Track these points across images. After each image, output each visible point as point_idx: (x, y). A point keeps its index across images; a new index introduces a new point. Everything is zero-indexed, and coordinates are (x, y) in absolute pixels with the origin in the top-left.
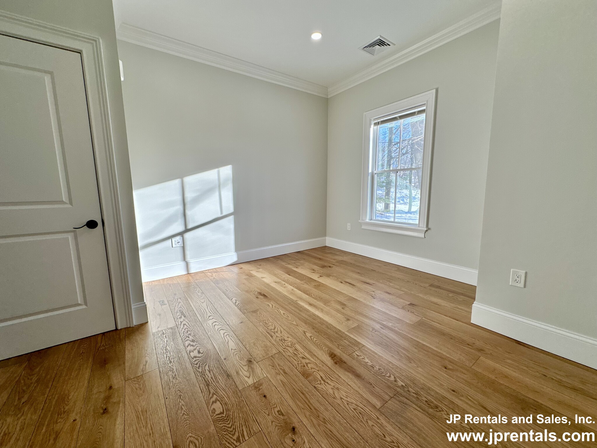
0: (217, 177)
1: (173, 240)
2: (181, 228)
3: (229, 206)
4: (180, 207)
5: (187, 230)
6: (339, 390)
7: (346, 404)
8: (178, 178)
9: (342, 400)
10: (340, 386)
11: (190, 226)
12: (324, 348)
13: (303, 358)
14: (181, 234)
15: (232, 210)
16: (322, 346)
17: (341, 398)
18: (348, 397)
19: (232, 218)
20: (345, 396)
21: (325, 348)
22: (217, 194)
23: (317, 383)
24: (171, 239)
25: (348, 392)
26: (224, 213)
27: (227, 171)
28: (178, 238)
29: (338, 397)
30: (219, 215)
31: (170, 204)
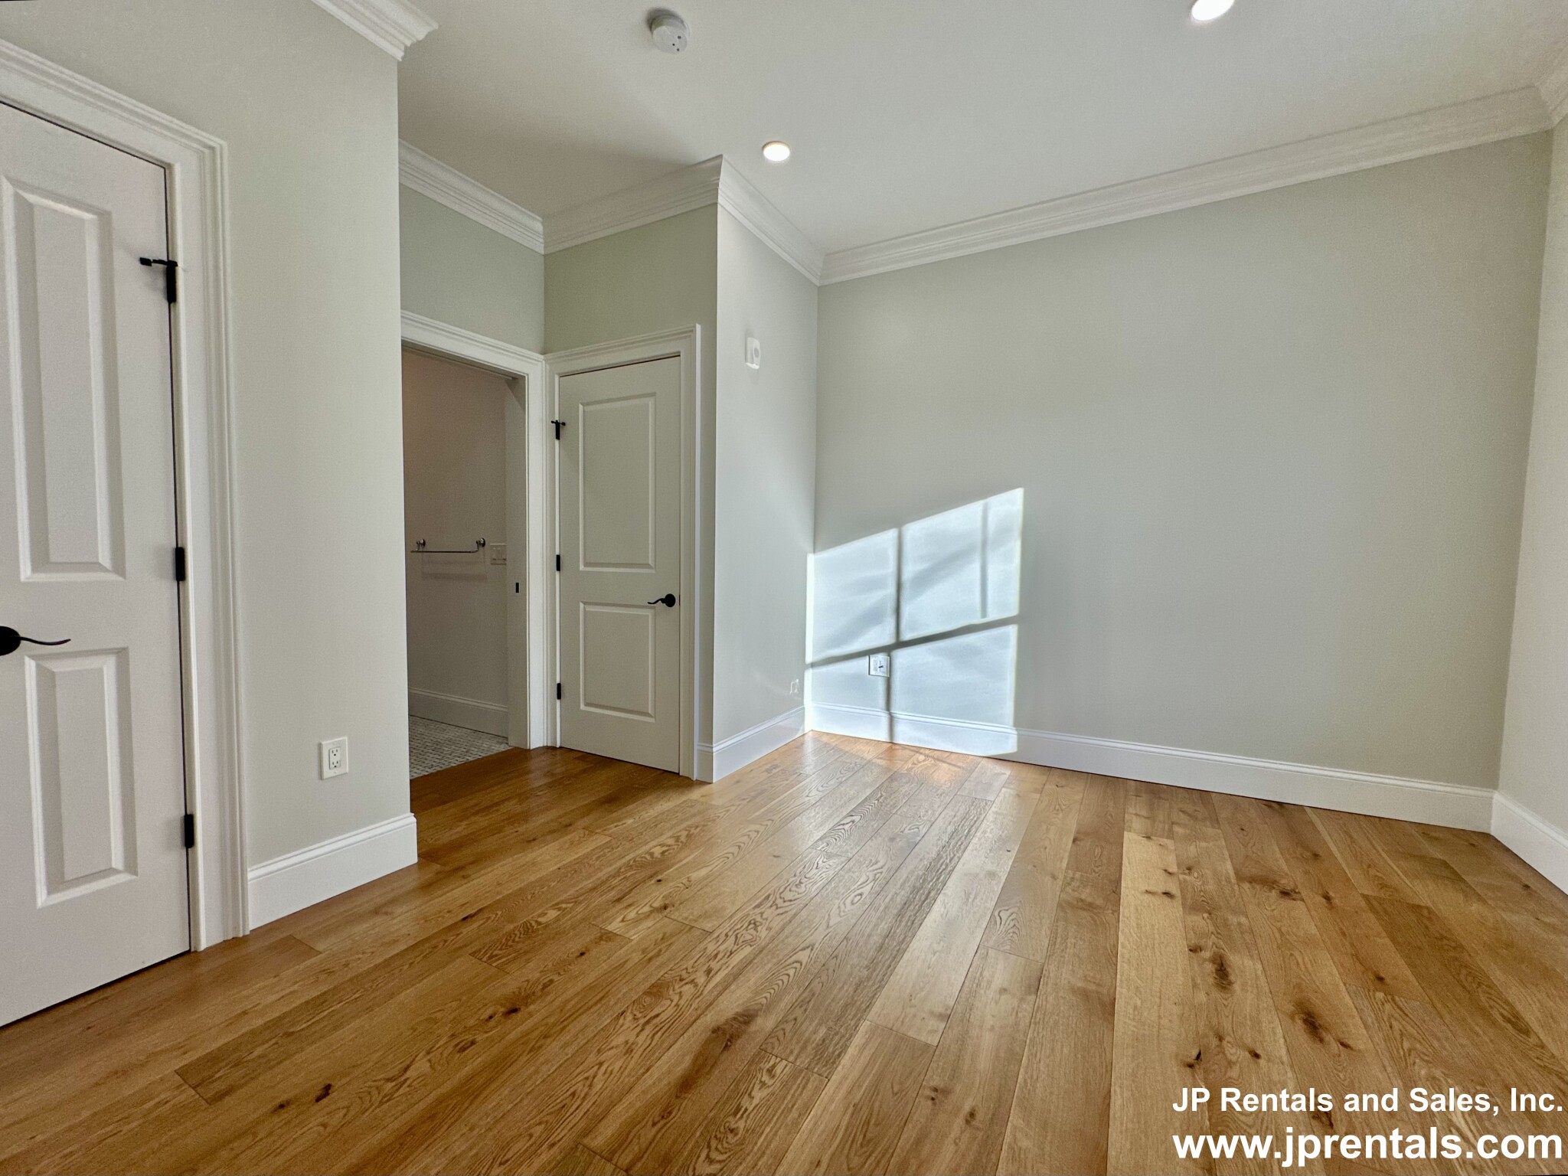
0: (979, 524)
1: (873, 658)
2: (888, 639)
3: (1006, 600)
4: (891, 590)
5: (900, 644)
6: (625, 1054)
7: (586, 1075)
8: (890, 528)
9: (597, 1067)
10: (639, 1053)
11: (907, 636)
12: (768, 995)
13: (709, 971)
14: (888, 650)
15: (1013, 611)
16: (772, 991)
17: (601, 1064)
18: (607, 1075)
19: (1012, 630)
20: (609, 1071)
21: (766, 998)
22: (976, 567)
23: (637, 1013)
24: (868, 657)
25: (622, 1073)
26: (993, 615)
27: (1009, 505)
28: (881, 658)
29: (602, 1058)
30: (978, 620)
31: (874, 584)
